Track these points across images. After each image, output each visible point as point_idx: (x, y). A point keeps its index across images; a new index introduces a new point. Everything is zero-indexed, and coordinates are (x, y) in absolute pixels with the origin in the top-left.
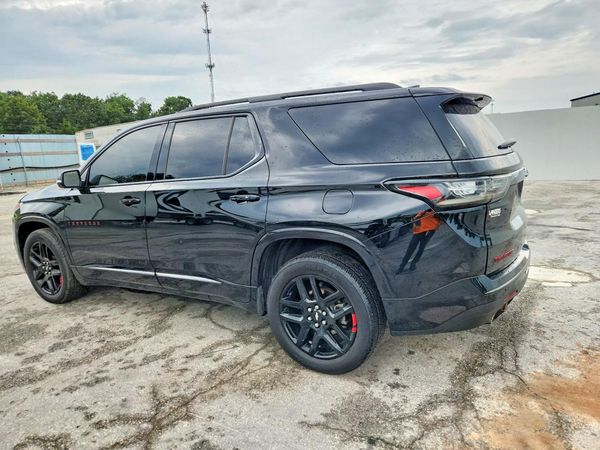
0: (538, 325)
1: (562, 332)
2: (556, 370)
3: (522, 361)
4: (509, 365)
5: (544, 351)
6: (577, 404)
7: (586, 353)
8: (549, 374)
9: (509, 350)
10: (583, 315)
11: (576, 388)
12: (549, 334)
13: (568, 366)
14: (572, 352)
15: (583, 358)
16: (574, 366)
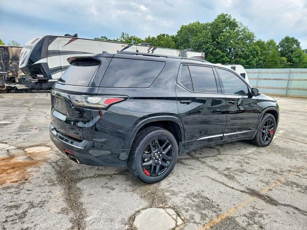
0: (54, 185)
1: (40, 186)
2: (36, 169)
3: (50, 167)
4: (54, 164)
5: (44, 173)
6: (27, 163)
7: (26, 180)
8: (39, 167)
9: (58, 168)
10: (32, 205)
11: (28, 166)
12: (46, 182)
13: (32, 172)
14: (32, 178)
15: (27, 177)
16: (30, 172)
